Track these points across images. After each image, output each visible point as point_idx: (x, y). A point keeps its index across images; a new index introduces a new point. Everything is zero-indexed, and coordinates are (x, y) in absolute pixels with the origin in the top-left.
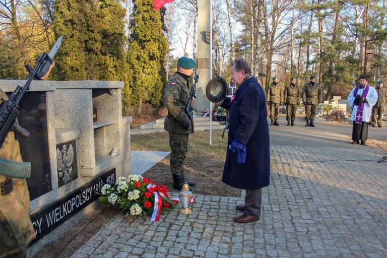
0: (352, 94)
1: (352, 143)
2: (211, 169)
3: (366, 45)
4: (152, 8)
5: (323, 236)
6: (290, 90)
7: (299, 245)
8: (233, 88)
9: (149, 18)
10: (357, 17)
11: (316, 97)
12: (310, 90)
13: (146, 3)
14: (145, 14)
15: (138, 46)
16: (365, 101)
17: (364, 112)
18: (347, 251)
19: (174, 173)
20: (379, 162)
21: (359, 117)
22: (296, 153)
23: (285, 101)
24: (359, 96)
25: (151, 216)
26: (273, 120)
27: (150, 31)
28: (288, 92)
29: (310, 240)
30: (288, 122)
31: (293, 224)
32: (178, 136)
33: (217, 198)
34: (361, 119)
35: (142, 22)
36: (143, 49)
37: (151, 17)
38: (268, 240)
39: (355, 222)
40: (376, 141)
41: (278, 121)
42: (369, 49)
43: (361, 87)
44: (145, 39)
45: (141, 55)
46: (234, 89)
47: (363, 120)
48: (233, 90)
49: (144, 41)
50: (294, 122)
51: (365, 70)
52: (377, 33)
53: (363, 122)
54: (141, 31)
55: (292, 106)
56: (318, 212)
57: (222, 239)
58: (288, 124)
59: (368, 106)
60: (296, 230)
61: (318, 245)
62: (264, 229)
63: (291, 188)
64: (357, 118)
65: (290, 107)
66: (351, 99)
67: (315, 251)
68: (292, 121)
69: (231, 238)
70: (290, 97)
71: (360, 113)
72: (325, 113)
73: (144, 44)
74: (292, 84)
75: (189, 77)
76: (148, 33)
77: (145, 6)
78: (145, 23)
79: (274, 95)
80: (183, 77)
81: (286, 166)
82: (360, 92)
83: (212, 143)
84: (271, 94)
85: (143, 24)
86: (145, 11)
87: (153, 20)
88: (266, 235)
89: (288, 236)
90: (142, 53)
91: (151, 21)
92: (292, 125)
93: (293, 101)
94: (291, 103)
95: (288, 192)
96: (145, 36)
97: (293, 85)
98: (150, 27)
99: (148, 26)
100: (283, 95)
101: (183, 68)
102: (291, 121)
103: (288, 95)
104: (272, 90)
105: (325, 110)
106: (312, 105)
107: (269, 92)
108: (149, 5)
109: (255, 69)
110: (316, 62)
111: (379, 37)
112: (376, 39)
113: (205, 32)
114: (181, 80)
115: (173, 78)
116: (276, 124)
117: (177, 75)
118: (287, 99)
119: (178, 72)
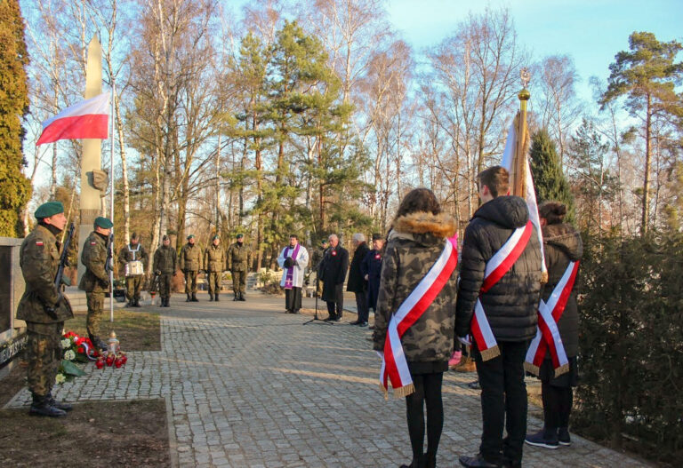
0: (282, 255)
3: (321, 189)
4: (9, 130)
6: (212, 253)
8: (134, 251)
9: (5, 146)
10: (310, 149)
11: (245, 262)
12: (237, 253)
16: (295, 263)
20: (304, 324)
21: (289, 281)
23: (206, 268)
24: (289, 258)
26: (190, 295)
27: (5, 166)
28: (209, 256)
30: (211, 296)
32: (97, 295)
33: (140, 352)
34: (291, 284)
37: (7, 144)
42: (326, 195)
43: (291, 247)
46: (136, 253)
47: (293, 285)
48: (134, 254)
50: (220, 297)
51: (322, 224)
52: (331, 175)
57: (152, 367)
58: (212, 299)
64: (287, 283)
65: (212, 276)
66: (281, 260)
68: (217, 295)
70: (211, 263)
71: (290, 277)
72: (262, 285)
74: (214, 245)
75: (106, 236)
79: (190, 260)
80: (101, 236)
81: (206, 332)
82: (290, 254)
84: (186, 260)
87: (10, 149)
91: (7, 151)
92: (217, 300)
93: (217, 267)
94: (213, 270)
97: (216, 247)
101: (100, 227)
102: (214, 295)
103: (210, 260)
104: (188, 254)
105: (262, 280)
106: (241, 272)
107: (183, 256)
110: (252, 214)
111: (336, 180)
112: (333, 182)
113: (92, 173)
114: (100, 240)
115: (92, 238)
116: (194, 299)
117: (95, 235)
118: (209, 265)
119: (95, 232)
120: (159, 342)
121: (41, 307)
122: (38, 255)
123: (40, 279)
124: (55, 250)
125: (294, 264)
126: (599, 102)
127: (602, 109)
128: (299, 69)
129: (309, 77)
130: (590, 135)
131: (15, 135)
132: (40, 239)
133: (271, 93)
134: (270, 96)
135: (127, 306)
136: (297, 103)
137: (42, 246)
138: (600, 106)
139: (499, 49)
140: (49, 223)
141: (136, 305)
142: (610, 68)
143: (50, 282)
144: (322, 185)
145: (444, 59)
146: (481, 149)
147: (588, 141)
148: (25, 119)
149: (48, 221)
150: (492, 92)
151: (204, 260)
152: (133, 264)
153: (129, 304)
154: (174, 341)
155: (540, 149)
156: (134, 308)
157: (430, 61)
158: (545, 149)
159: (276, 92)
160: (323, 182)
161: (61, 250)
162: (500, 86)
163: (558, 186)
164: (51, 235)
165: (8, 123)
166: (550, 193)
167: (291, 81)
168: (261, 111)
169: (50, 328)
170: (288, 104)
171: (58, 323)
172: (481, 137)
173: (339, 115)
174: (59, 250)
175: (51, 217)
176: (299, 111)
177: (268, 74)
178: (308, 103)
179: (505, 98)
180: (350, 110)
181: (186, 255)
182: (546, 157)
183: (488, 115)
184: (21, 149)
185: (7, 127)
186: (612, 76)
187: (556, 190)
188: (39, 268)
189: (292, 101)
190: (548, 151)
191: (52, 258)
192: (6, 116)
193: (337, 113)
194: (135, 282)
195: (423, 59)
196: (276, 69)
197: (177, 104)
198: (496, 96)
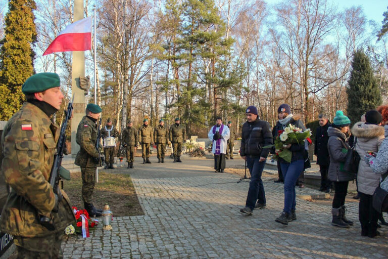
0: (211, 131)
1: (216, 172)
2: (110, 200)
3: (215, 91)
4: (23, 52)
5: (214, 228)
6: (159, 131)
7: (200, 235)
8: (109, 131)
9: (21, 62)
10: (206, 67)
11: (181, 136)
12: (176, 131)
13: (17, 47)
14: (16, 58)
15: (7, 90)
17: (221, 146)
18: (232, 233)
19: (86, 202)
20: (238, 182)
21: (218, 150)
22: (174, 182)
23: (156, 141)
24: (217, 133)
25: (82, 235)
26: (145, 159)
27: (21, 75)
28: (157, 133)
29: (206, 231)
30: (159, 159)
31: (192, 225)
32: (90, 169)
33: (128, 218)
34: (219, 151)
35: (12, 65)
36: (14, 93)
37: (22, 61)
38: (179, 236)
39: (232, 218)
40: (232, 169)
41: (150, 159)
42: (218, 94)
43: (218, 126)
44: (15, 83)
45: (11, 99)
46: (110, 131)
47: (221, 153)
49: (15, 85)
50: (165, 160)
51: (215, 112)
52: (223, 81)
53: (221, 154)
54: (11, 75)
55: (162, 145)
56: (205, 216)
57: (145, 240)
58: (159, 162)
59: (224, 141)
60: (195, 228)
61: (213, 233)
62: (173, 231)
63: (180, 205)
64: (216, 151)
66: (211, 135)
67: (212, 236)
68: (162, 158)
69: (152, 238)
70: (159, 137)
71: (218, 147)
72: (188, 151)
73: (14, 88)
74: (160, 125)
75: (96, 120)
76: (19, 77)
77: (16, 50)
78: (16, 67)
79: (145, 136)
80: (92, 120)
81: (170, 191)
82: (218, 129)
83: (99, 181)
84: (142, 136)
85: (14, 68)
86: (16, 55)
87: (24, 64)
88: (176, 233)
89: (191, 231)
90: (13, 97)
91: (22, 65)
92: (163, 162)
93: (163, 140)
94: (160, 142)
95: (179, 208)
96: (16, 79)
97: (162, 127)
98: (21, 71)
99: (19, 70)
100: (153, 136)
101: (92, 112)
102: (161, 158)
104: (144, 132)
105: (188, 147)
106: (178, 143)
107: (140, 133)
108: (19, 49)
109: (124, 113)
110: (175, 106)
111: (225, 85)
112: (223, 86)
113: (79, 79)
114: (90, 123)
115: (85, 121)
116: (148, 162)
117: (87, 119)
118: (157, 139)
119: (87, 116)
120: (139, 203)
121: (32, 216)
122: (24, 144)
123: (28, 180)
124: (50, 135)
125: (221, 138)
126: (377, 36)
127: (379, 40)
128: (202, 17)
129: (207, 22)
130: (372, 56)
131: (28, 54)
132: (29, 121)
133: (184, 33)
134: (183, 35)
135: (105, 168)
136: (201, 38)
137: (30, 132)
138: (378, 38)
139: (317, 5)
140: (41, 99)
141: (111, 167)
142: (384, 15)
143: (42, 183)
144: (215, 88)
145: (283, 12)
146: (307, 66)
147: (371, 59)
148: (34, 45)
149: (40, 97)
150: (313, 31)
151: (154, 135)
152: (108, 139)
153: (106, 167)
154: (150, 203)
155: (359, 61)
156: (110, 170)
157: (277, 13)
158: (363, 62)
159: (187, 32)
160: (216, 86)
161: (57, 135)
162: (318, 27)
163: (372, 85)
164: (44, 116)
165: (22, 46)
166: (366, 90)
167: (196, 25)
168: (179, 43)
169: (46, 241)
170: (195, 38)
171: (56, 233)
172: (307, 58)
173: (226, 45)
174: (54, 135)
175: (43, 92)
176: (202, 42)
177: (183, 20)
178: (208, 38)
179: (321, 35)
180: (232, 42)
181: (142, 133)
182: (363, 66)
183: (311, 45)
184: (32, 64)
185: (22, 49)
186: (385, 20)
187: (370, 87)
188: (26, 165)
189: (198, 36)
190: (364, 62)
191: (46, 147)
192: (20, 42)
193: (225, 44)
194: (110, 151)
195: (273, 11)
196: (187, 18)
197: (131, 35)
198: (315, 33)
